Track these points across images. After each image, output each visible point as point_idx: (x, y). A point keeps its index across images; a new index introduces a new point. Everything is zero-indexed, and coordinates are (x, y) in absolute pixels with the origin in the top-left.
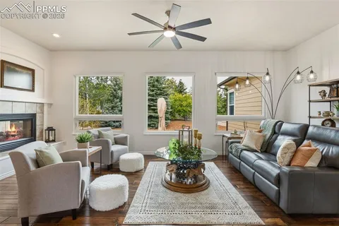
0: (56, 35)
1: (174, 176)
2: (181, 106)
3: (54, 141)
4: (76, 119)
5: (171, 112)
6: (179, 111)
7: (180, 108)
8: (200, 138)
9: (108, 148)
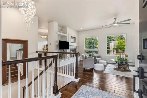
0: (81, 28)
1: (117, 67)
2: (122, 45)
3: (79, 56)
4: (84, 50)
5: (116, 49)
6: (121, 48)
7: (121, 46)
8: (127, 56)
9: (96, 58)
